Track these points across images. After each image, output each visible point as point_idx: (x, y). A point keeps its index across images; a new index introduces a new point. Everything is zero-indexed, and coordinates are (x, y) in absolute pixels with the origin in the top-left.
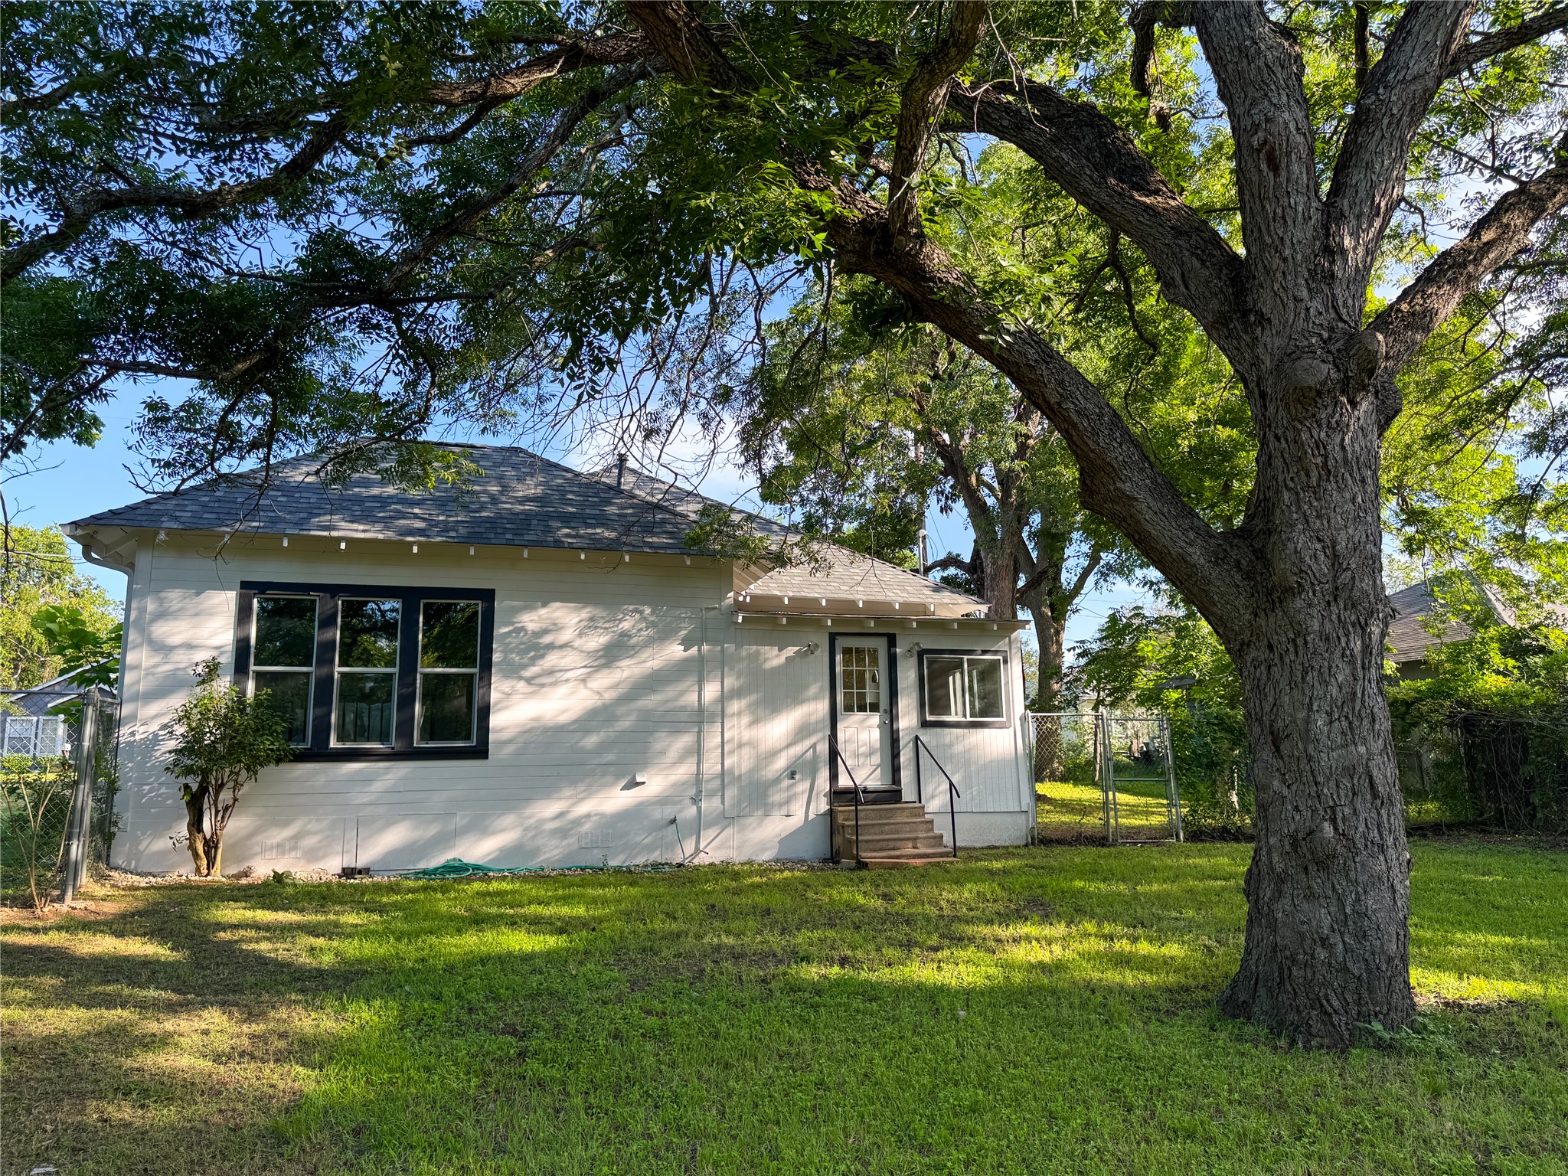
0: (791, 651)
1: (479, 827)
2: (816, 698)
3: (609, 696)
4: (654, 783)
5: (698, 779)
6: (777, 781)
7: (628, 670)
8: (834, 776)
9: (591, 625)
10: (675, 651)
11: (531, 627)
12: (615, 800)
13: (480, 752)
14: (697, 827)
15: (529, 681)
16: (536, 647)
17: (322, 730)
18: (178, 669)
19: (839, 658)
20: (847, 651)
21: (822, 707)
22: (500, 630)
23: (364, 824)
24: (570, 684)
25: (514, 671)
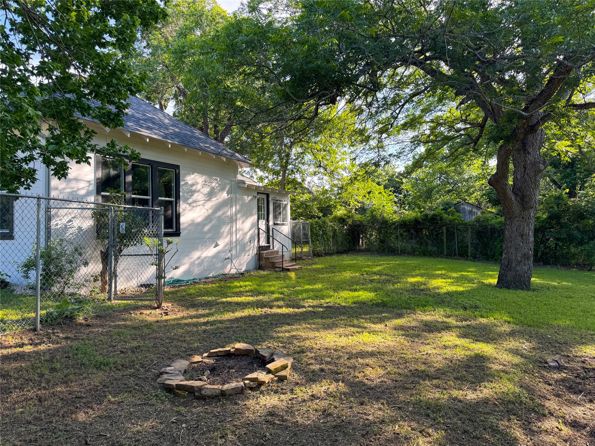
0: (250, 197)
2: (255, 213)
3: (210, 211)
4: (222, 243)
5: (231, 242)
6: (247, 243)
7: (215, 201)
8: (259, 241)
9: (205, 183)
10: (225, 195)
11: (190, 182)
12: (211, 251)
13: (177, 234)
15: (190, 204)
16: (191, 191)
18: (73, 191)
21: (256, 217)
22: (182, 183)
24: (201, 206)
25: (186, 200)
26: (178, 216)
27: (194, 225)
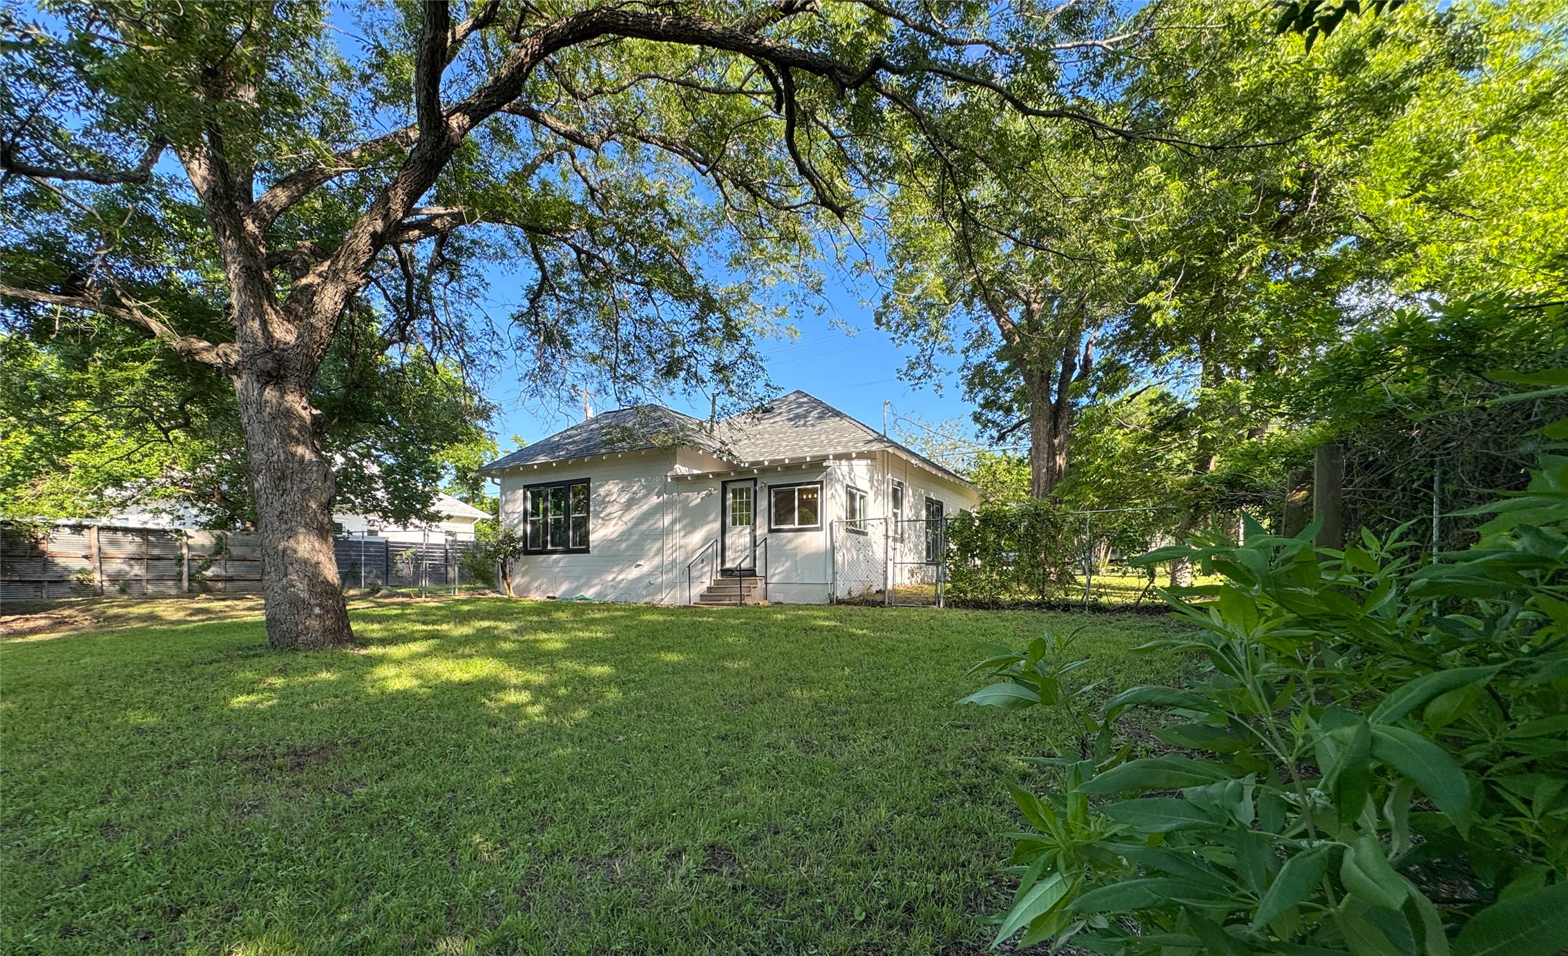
0: (703, 494)
1: (588, 585)
2: (714, 520)
3: (630, 524)
4: (646, 566)
5: (662, 564)
6: (695, 565)
7: (636, 512)
8: (723, 562)
9: (622, 490)
10: (655, 500)
11: (602, 493)
12: (633, 573)
13: (587, 551)
14: (660, 588)
15: (602, 519)
16: (604, 503)
17: (545, 543)
19: (730, 495)
20: (734, 492)
21: (717, 525)
22: (593, 496)
23: (555, 581)
24: (616, 520)
25: (597, 515)
26: (587, 534)
27: (609, 544)
